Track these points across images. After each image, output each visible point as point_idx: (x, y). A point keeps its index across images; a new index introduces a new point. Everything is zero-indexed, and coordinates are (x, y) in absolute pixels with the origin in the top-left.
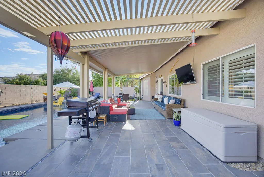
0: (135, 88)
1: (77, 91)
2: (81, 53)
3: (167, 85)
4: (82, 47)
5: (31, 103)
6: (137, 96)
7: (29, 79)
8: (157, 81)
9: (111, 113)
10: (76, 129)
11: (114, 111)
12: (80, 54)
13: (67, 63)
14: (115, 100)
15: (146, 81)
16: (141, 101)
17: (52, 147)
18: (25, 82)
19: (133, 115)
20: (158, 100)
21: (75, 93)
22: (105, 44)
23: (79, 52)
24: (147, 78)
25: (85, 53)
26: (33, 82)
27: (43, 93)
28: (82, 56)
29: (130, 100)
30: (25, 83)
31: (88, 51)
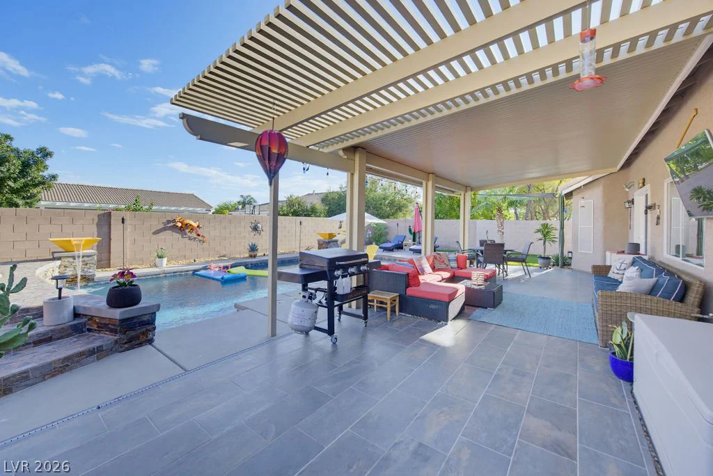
0: (539, 227)
1: (386, 230)
2: (345, 150)
3: (658, 218)
4: (341, 138)
5: (298, 251)
6: (553, 250)
7: (301, 204)
8: (632, 202)
9: (411, 291)
10: (302, 309)
11: (422, 288)
12: (341, 153)
13: (328, 174)
14: (449, 260)
15: (582, 201)
16: (566, 271)
17: (274, 334)
18: (295, 211)
19: (486, 308)
20: (611, 272)
21: (381, 235)
22: (434, 106)
23: (340, 149)
24: (587, 194)
25: (354, 149)
26: (307, 211)
27: (319, 234)
28: (346, 157)
29: (509, 263)
30: (296, 214)
31: (362, 143)
